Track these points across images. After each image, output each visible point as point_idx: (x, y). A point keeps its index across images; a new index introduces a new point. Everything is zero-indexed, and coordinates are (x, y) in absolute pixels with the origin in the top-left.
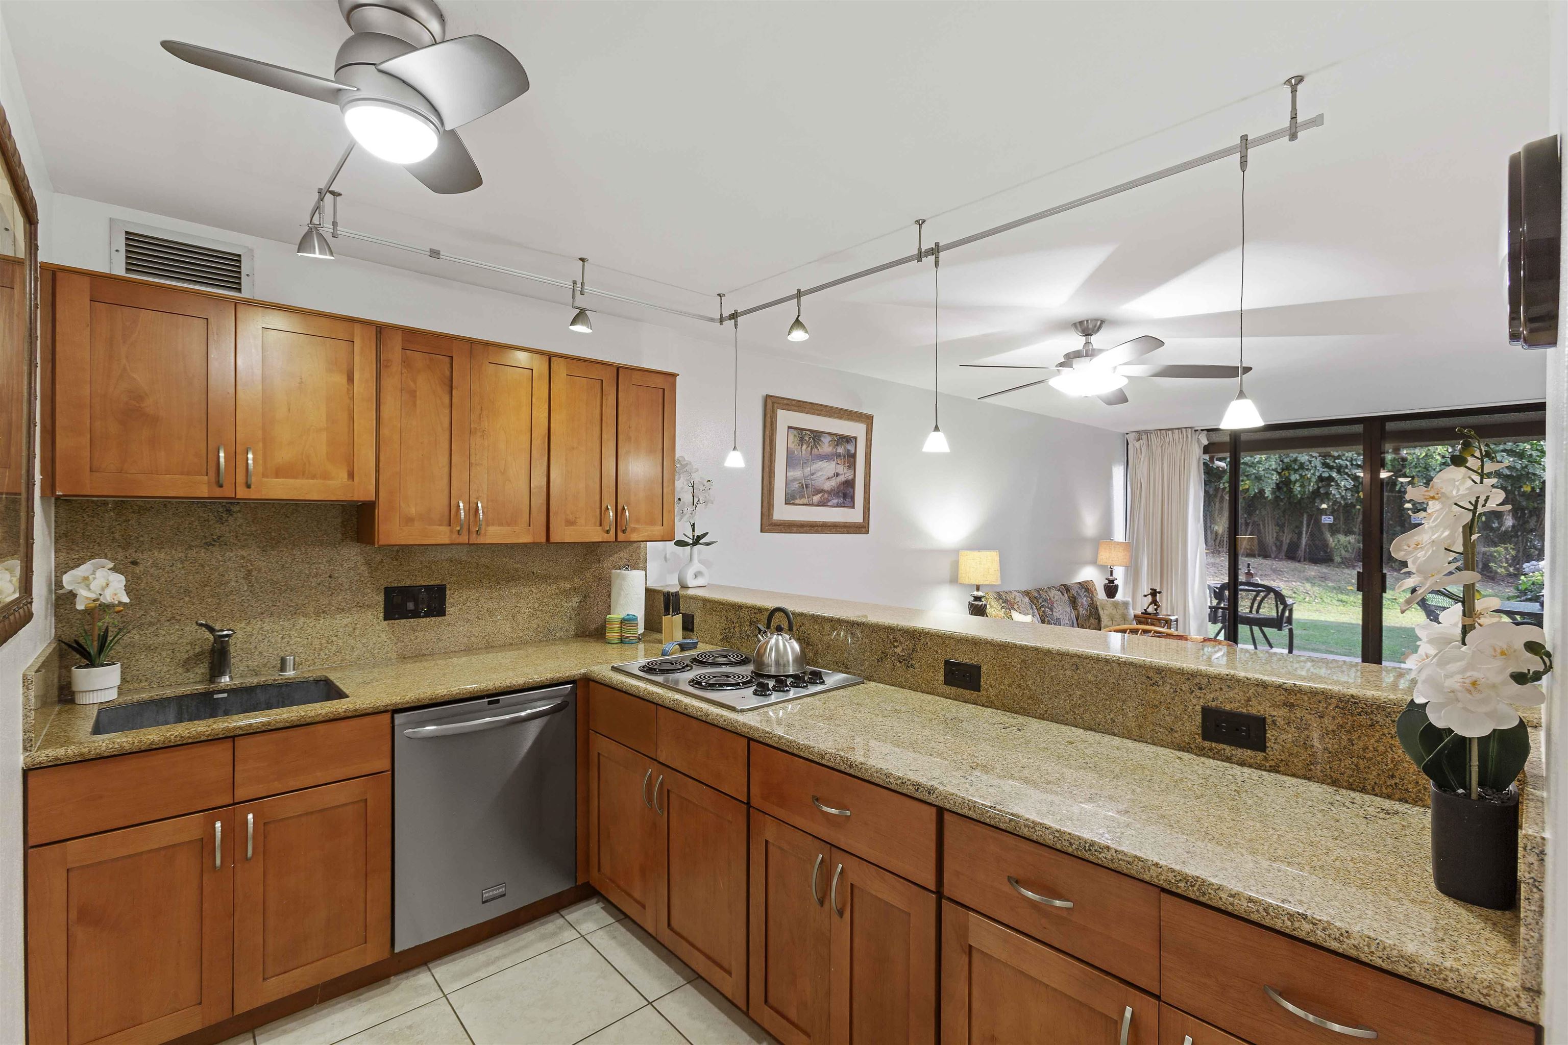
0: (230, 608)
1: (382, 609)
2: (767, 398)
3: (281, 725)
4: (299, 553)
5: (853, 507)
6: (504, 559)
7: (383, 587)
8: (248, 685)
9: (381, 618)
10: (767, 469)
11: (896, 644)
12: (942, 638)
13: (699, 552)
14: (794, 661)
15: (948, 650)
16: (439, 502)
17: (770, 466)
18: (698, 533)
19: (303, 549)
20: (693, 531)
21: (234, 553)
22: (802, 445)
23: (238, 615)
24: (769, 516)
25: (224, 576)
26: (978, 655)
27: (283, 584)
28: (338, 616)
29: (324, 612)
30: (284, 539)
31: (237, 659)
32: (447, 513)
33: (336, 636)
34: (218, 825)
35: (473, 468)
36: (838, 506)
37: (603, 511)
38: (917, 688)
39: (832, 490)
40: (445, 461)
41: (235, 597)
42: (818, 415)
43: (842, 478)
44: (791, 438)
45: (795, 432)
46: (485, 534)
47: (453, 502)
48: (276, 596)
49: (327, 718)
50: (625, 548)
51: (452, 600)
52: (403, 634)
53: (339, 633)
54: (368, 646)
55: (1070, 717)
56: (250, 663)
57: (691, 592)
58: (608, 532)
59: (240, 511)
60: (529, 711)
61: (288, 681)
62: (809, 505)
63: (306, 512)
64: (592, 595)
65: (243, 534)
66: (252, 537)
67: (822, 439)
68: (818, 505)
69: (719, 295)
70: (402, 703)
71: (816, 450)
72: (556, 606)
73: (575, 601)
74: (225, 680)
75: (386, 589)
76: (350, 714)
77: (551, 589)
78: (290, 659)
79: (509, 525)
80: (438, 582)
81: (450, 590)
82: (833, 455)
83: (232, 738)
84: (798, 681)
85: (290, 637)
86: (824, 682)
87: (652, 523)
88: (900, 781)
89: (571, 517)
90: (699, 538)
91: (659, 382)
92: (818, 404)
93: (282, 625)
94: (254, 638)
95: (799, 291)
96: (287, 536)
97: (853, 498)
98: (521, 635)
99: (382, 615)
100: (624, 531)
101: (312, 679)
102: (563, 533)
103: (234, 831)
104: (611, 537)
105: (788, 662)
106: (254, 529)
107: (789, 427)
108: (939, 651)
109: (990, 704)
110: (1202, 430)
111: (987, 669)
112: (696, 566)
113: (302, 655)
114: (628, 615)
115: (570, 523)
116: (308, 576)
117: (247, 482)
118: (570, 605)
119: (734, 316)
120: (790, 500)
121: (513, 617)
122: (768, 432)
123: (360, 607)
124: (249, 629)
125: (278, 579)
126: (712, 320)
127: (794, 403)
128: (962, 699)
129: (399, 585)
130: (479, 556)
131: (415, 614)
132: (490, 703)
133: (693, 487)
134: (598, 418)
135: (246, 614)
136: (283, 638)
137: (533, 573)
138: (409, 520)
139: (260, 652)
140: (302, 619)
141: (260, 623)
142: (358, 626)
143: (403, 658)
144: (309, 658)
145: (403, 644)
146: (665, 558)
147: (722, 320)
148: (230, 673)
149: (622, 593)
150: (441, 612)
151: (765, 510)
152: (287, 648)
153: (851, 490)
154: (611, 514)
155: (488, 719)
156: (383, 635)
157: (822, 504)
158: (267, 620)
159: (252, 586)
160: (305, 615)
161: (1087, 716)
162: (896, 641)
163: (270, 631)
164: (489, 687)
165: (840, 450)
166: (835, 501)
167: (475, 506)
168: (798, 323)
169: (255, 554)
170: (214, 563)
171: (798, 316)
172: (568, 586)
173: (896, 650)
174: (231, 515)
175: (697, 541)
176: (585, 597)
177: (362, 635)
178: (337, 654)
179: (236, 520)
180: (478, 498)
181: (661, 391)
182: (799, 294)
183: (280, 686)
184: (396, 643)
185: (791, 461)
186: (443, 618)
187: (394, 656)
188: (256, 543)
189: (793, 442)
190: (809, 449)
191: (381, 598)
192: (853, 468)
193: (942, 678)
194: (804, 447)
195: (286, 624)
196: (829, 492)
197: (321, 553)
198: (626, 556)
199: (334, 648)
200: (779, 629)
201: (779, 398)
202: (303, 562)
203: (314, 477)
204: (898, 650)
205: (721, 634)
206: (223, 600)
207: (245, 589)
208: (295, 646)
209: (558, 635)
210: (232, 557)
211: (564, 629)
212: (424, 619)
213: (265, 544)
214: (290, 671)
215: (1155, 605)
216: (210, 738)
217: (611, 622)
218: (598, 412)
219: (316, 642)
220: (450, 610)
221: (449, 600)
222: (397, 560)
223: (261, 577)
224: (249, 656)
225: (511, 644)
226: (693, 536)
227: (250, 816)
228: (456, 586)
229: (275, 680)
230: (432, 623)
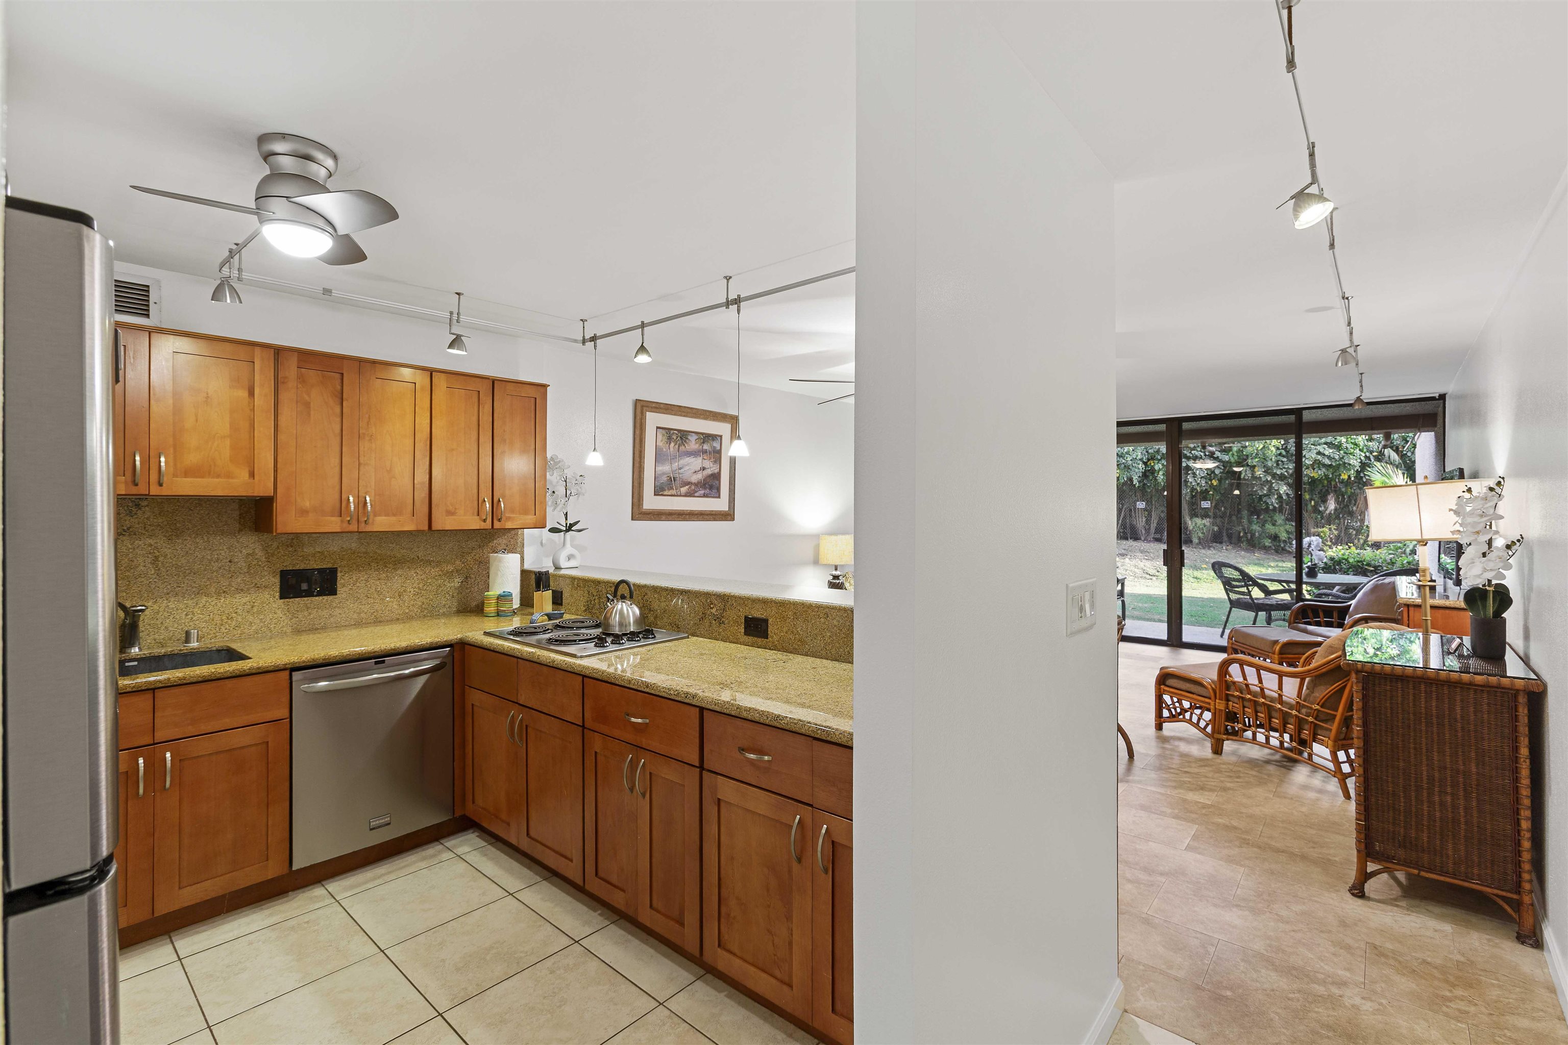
0: (139, 589)
1: (278, 589)
2: (637, 402)
3: (195, 680)
4: (202, 541)
5: (719, 497)
6: (391, 545)
7: (279, 570)
8: (156, 654)
9: (277, 597)
10: (637, 465)
11: (712, 606)
12: (743, 599)
13: (572, 540)
14: (634, 622)
15: (747, 608)
16: (332, 498)
17: (640, 462)
18: (570, 521)
19: (206, 538)
20: (566, 519)
21: (142, 542)
22: (670, 443)
23: (146, 595)
24: (639, 505)
25: (132, 561)
26: (766, 611)
27: (187, 568)
28: (237, 596)
29: (224, 592)
30: (188, 529)
31: (145, 633)
32: (338, 505)
33: (236, 613)
34: (141, 761)
35: (362, 468)
36: (705, 496)
37: (480, 503)
38: (726, 639)
39: (698, 482)
40: (337, 461)
41: (143, 579)
42: (684, 416)
43: (708, 472)
44: (660, 437)
45: (664, 432)
46: (373, 523)
47: (344, 497)
48: (180, 578)
49: (234, 674)
50: (504, 534)
51: (343, 581)
52: (298, 611)
53: (238, 610)
54: (265, 622)
55: (823, 653)
56: (156, 636)
57: (562, 572)
58: (485, 521)
59: (147, 506)
60: (412, 670)
61: (193, 651)
62: (677, 496)
63: (208, 506)
64: (473, 576)
65: (150, 525)
66: (159, 528)
67: (689, 437)
68: (685, 496)
69: (582, 320)
70: (299, 663)
71: (683, 447)
72: (440, 586)
73: (457, 582)
74: (135, 650)
75: (282, 571)
76: (254, 671)
77: (435, 571)
78: (194, 633)
79: (394, 515)
80: (330, 566)
81: (341, 572)
82: (699, 451)
83: (152, 690)
84: (632, 636)
85: (193, 614)
86: (655, 637)
87: (526, 512)
88: (677, 692)
89: (451, 508)
90: (571, 525)
91: (532, 392)
92: (685, 407)
93: (186, 604)
94: (160, 615)
95: (643, 322)
96: (190, 526)
97: (718, 489)
98: (407, 611)
99: (278, 594)
100: (499, 520)
101: (214, 649)
102: (443, 522)
103: (155, 767)
104: (488, 525)
105: (630, 623)
106: (160, 521)
107: (658, 428)
108: (741, 610)
109: (774, 648)
111: (772, 621)
112: (569, 550)
113: (204, 630)
114: (504, 592)
115: (450, 513)
116: (210, 561)
117: (159, 482)
118: (452, 585)
119: (594, 339)
120: (658, 492)
121: (400, 596)
122: (638, 432)
123: (258, 587)
124: (156, 607)
125: (183, 564)
126: (575, 341)
127: (662, 406)
128: (756, 646)
129: (294, 568)
130: (368, 543)
131: (309, 594)
132: (376, 663)
133: (566, 481)
134: (476, 423)
135: (153, 594)
136: (186, 615)
137: (418, 557)
138: (304, 512)
139: (166, 627)
140: (205, 599)
141: (165, 602)
142: (256, 604)
143: (298, 632)
144: (211, 632)
145: (297, 619)
146: (541, 543)
147: (584, 341)
148: (139, 645)
149: (499, 573)
150: (333, 592)
151: (636, 500)
152: (191, 624)
153: (717, 482)
154: (488, 505)
155: (375, 676)
156: (279, 612)
157: (689, 494)
158: (173, 599)
159: (159, 569)
160: (207, 595)
161: (833, 651)
162: (712, 604)
163: (175, 609)
164: (376, 650)
165: (706, 447)
166: (702, 492)
167: (363, 499)
168: (642, 349)
169: (162, 542)
170: (124, 550)
171: (643, 343)
172: (450, 568)
173: (712, 610)
174: (140, 509)
175: (569, 528)
176: (466, 578)
177: (259, 612)
178: (237, 628)
179: (144, 513)
180: (366, 493)
181: (533, 400)
182: (643, 325)
183: (185, 655)
184: (291, 619)
185: (659, 457)
186: (334, 596)
187: (289, 630)
188: (162, 533)
189: (662, 441)
190: (677, 446)
191: (277, 580)
192: (718, 462)
193: (743, 631)
194: (672, 444)
195: (190, 602)
196: (696, 485)
197: (221, 541)
198: (505, 541)
199: (234, 623)
200: (623, 597)
201: (648, 401)
202: (205, 549)
203: (218, 476)
204: (714, 611)
205: (584, 606)
206: (132, 582)
207: (153, 572)
208: (197, 622)
209: (441, 611)
210: (141, 545)
211: (447, 606)
212: (317, 598)
213: (170, 534)
214: (194, 642)
216: (134, 690)
217: (488, 598)
218: (475, 418)
219: (217, 619)
220: (341, 590)
221: (340, 581)
222: (292, 546)
223: (166, 562)
224: (156, 631)
225: (398, 619)
226: (566, 524)
227: (168, 755)
228: (346, 569)
229: (180, 650)
230: (324, 601)
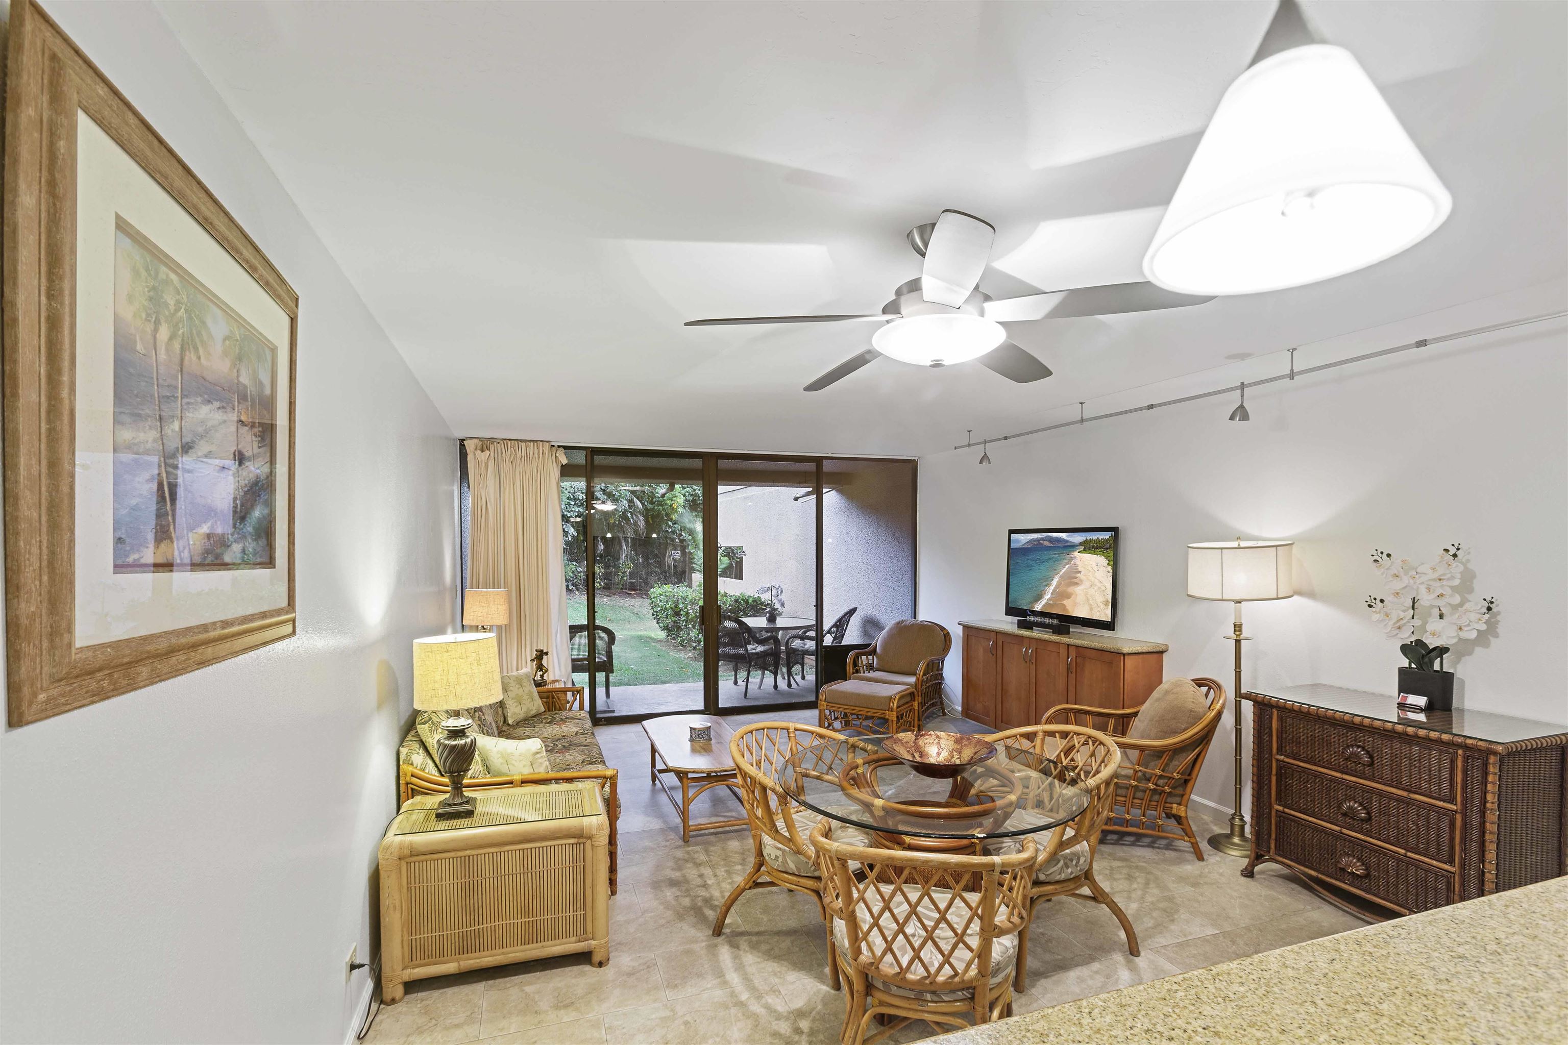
44: (126, 277)
45: (137, 257)
62: (181, 566)
82: (231, 390)
110: (559, 447)
165: (245, 378)
215: (541, 670)
